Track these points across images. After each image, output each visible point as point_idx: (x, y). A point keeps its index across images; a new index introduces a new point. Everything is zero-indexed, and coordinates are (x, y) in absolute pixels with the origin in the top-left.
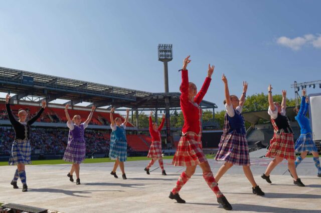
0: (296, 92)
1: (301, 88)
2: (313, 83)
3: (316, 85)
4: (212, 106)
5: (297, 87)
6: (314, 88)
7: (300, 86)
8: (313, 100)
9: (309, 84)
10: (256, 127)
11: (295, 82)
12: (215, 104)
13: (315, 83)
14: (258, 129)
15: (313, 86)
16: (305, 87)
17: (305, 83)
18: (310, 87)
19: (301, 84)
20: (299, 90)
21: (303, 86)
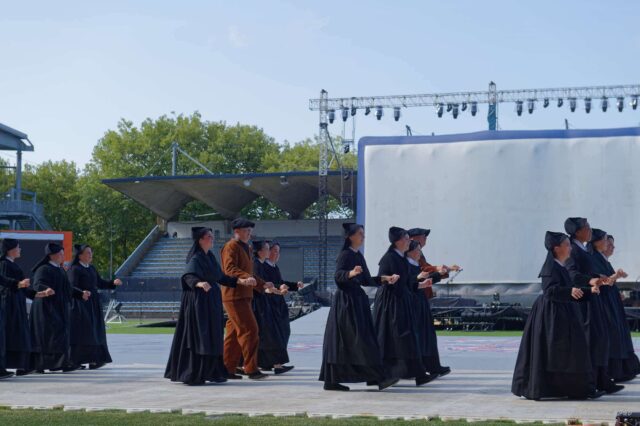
0: (323, 126)
1: (338, 114)
2: (376, 103)
3: (385, 110)
4: (13, 143)
5: (327, 111)
6: (379, 117)
7: (335, 105)
8: (374, 156)
9: (366, 103)
10: (172, 229)
11: (323, 91)
12: (25, 137)
13: (383, 102)
14: (180, 236)
15: (374, 112)
16: (353, 114)
17: (353, 98)
18: (367, 114)
19: (339, 102)
20: (332, 121)
21: (347, 109)
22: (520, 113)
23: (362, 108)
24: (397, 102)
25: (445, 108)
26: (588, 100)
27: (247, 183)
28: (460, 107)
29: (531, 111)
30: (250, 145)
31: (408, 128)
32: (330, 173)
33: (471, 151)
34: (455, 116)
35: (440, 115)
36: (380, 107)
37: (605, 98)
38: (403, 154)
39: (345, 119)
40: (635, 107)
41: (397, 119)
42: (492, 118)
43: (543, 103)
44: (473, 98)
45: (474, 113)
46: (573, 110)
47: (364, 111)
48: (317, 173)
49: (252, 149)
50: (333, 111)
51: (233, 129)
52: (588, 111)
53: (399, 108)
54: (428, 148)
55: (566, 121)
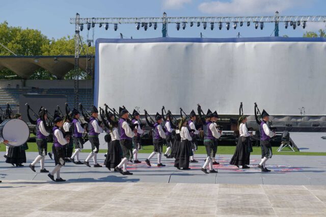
0: (77, 32)
2: (105, 21)
5: (79, 24)
6: (107, 29)
7: (84, 22)
8: (104, 49)
9: (99, 21)
11: (77, 14)
13: (109, 21)
15: (104, 26)
16: (93, 27)
17: (93, 18)
18: (100, 27)
19: (86, 20)
20: (82, 30)
21: (90, 23)
22: (178, 29)
23: (98, 23)
24: (116, 21)
25: (141, 25)
26: (212, 23)
27: (36, 61)
28: (148, 25)
29: (184, 28)
30: (34, 40)
31: (121, 34)
32: (80, 57)
33: (154, 48)
34: (146, 29)
35: (138, 28)
36: (107, 23)
37: (220, 23)
38: (119, 48)
39: (89, 29)
40: (235, 28)
41: (116, 30)
42: (164, 31)
43: (190, 24)
44: (154, 21)
45: (155, 28)
46: (205, 28)
47: (99, 25)
48: (74, 57)
49: (35, 42)
50: (82, 24)
51: (25, 31)
52: (212, 29)
53: (117, 24)
54: (132, 45)
55: (201, 33)
